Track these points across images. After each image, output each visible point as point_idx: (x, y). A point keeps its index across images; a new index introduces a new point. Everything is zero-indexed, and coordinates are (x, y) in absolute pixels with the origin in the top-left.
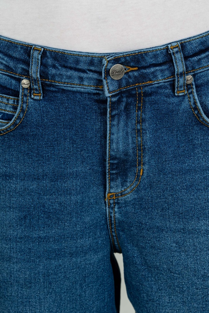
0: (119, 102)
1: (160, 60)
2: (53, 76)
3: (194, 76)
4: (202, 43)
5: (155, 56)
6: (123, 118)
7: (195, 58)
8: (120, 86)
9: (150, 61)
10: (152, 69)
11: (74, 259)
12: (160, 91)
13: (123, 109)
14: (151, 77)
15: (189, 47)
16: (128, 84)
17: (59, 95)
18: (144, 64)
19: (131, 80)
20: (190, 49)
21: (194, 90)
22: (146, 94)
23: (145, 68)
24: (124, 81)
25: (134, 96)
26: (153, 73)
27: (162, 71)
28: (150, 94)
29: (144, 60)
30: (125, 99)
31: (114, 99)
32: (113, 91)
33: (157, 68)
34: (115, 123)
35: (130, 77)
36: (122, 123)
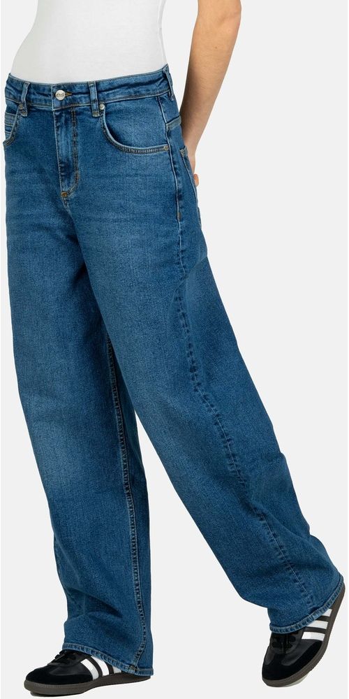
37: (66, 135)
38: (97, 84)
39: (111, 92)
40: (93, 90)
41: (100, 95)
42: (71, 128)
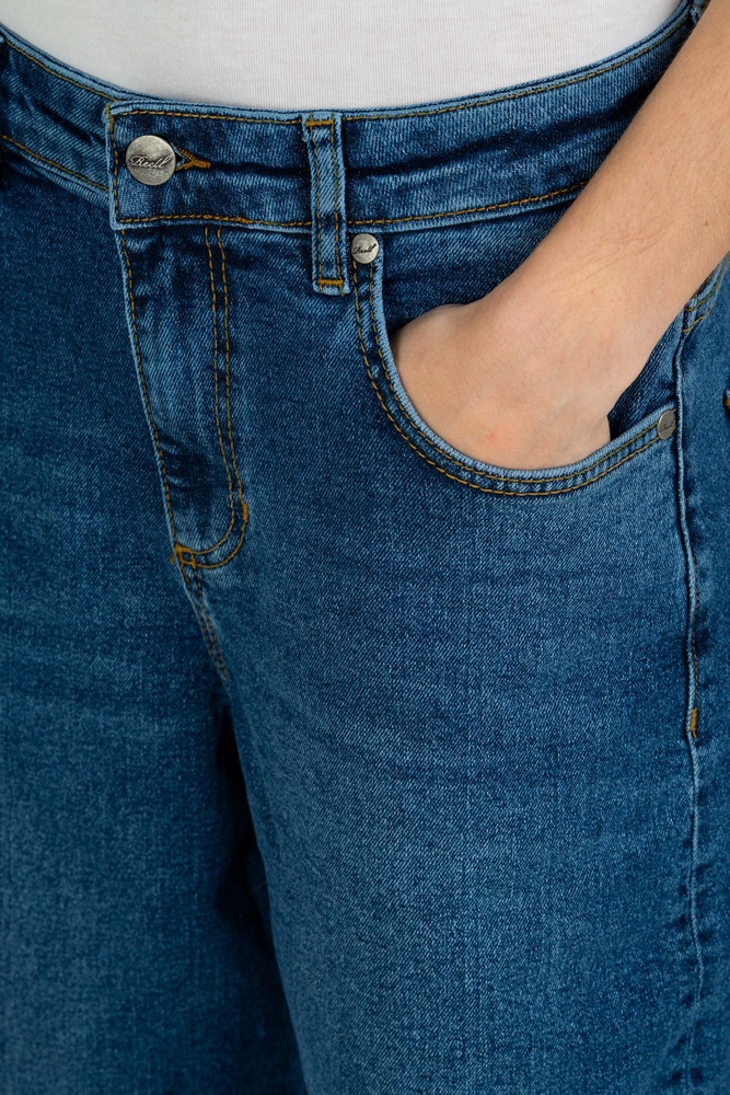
0: (151, 258)
1: (276, 156)
2: (20, 131)
3: (386, 240)
4: (418, 136)
5: (261, 141)
6: (170, 315)
7: (392, 182)
8: (156, 207)
9: (241, 150)
10: (250, 181)
11: (87, 714)
12: (273, 261)
13: (168, 283)
14: (245, 204)
15: (371, 138)
16: (180, 207)
17: (37, 192)
18: (222, 155)
19: (187, 198)
20: (373, 145)
21: (378, 290)
22: (235, 259)
23: (229, 169)
24: (168, 196)
25: (200, 250)
26: (249, 192)
27: (277, 193)
28: (247, 263)
29: (225, 144)
30: (168, 254)
31: (137, 246)
32: (133, 219)
33: (264, 180)
34: (147, 323)
35: (185, 185)
36: (166, 334)
37: (180, 340)
38: (351, 128)
39: (418, 177)
40: (328, 163)
41: (362, 190)
42: (205, 315)
